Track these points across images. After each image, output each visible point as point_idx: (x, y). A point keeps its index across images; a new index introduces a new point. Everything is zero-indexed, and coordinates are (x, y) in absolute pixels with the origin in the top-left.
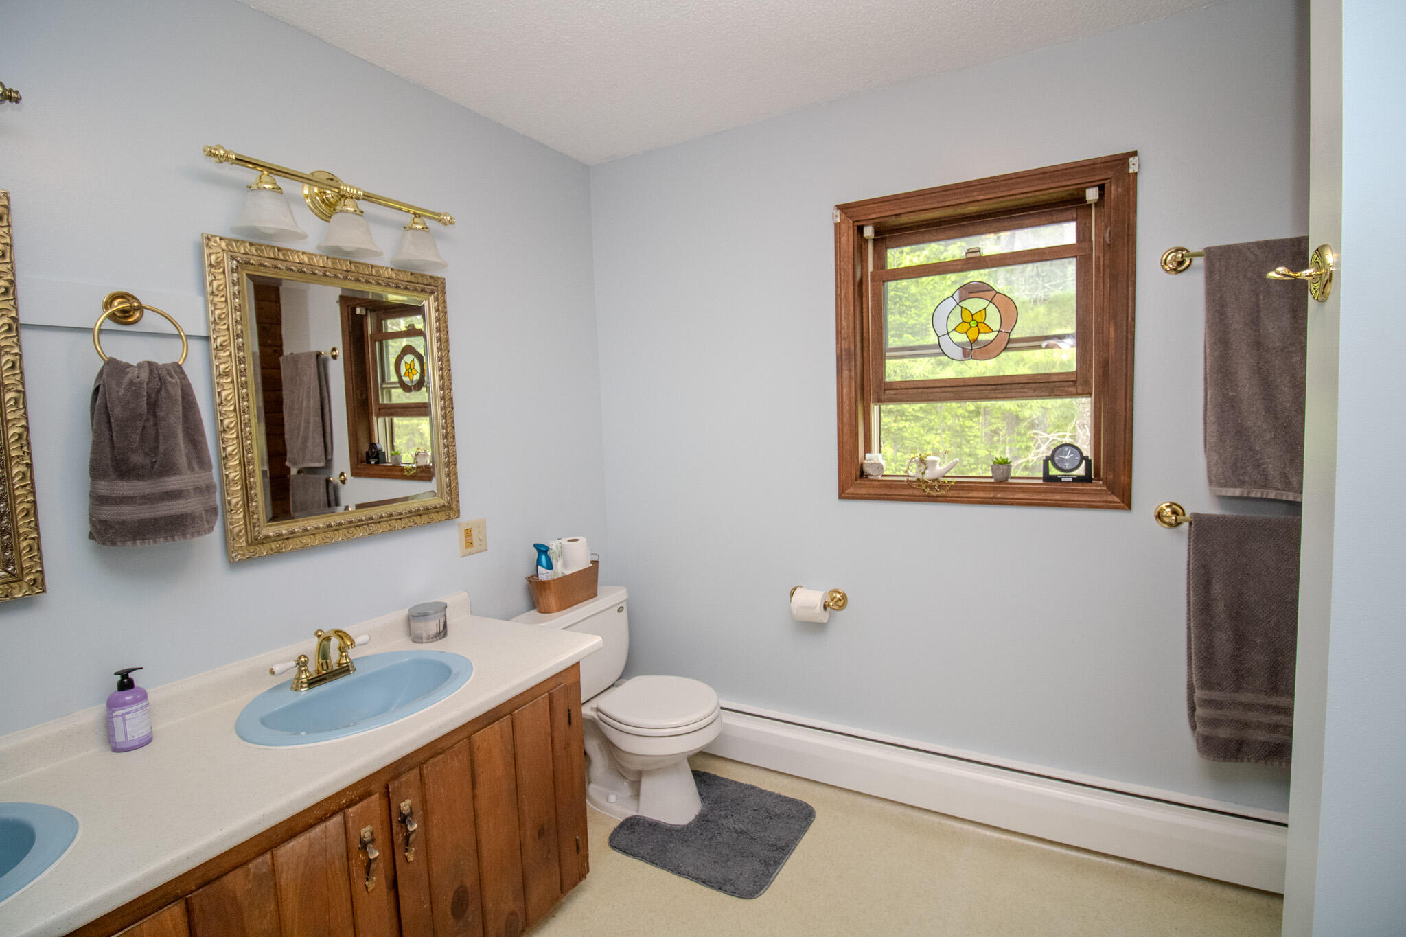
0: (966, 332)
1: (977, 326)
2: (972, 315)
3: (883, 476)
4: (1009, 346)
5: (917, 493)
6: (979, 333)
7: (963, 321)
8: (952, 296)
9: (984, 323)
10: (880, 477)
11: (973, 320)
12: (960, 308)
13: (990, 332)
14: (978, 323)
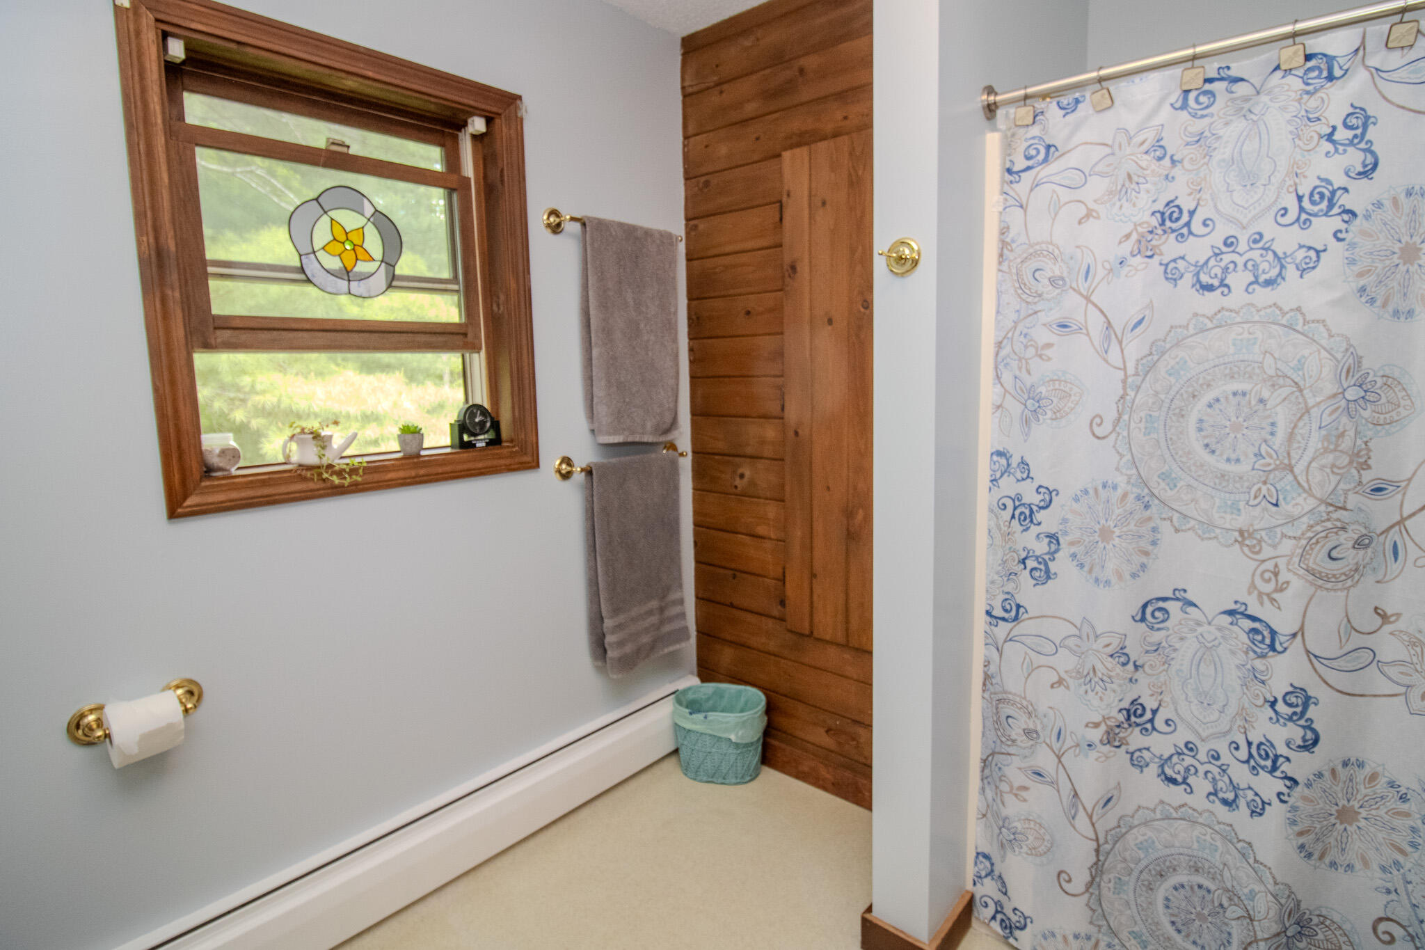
0: (339, 255)
1: (354, 249)
2: (347, 233)
3: (239, 468)
4: (395, 283)
5: (311, 485)
6: (357, 259)
7: (335, 239)
8: (317, 199)
9: (362, 247)
10: (234, 471)
11: (347, 239)
12: (329, 219)
13: (370, 261)
14: (355, 245)
